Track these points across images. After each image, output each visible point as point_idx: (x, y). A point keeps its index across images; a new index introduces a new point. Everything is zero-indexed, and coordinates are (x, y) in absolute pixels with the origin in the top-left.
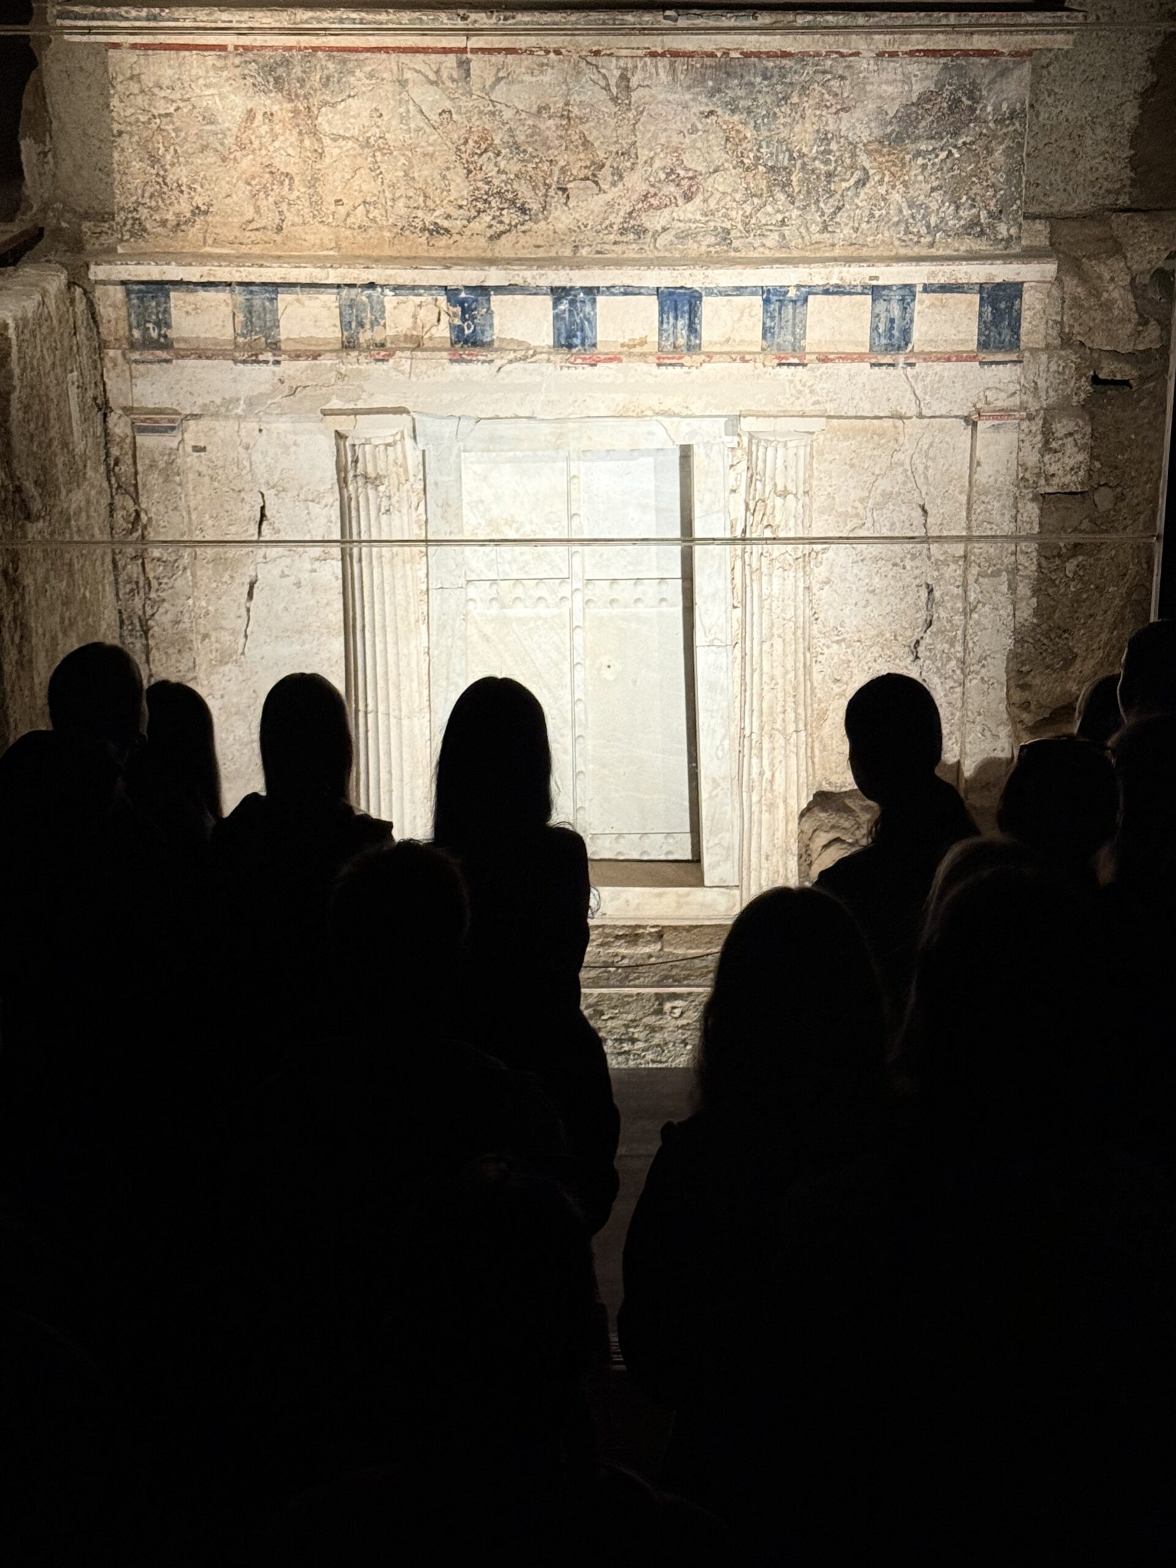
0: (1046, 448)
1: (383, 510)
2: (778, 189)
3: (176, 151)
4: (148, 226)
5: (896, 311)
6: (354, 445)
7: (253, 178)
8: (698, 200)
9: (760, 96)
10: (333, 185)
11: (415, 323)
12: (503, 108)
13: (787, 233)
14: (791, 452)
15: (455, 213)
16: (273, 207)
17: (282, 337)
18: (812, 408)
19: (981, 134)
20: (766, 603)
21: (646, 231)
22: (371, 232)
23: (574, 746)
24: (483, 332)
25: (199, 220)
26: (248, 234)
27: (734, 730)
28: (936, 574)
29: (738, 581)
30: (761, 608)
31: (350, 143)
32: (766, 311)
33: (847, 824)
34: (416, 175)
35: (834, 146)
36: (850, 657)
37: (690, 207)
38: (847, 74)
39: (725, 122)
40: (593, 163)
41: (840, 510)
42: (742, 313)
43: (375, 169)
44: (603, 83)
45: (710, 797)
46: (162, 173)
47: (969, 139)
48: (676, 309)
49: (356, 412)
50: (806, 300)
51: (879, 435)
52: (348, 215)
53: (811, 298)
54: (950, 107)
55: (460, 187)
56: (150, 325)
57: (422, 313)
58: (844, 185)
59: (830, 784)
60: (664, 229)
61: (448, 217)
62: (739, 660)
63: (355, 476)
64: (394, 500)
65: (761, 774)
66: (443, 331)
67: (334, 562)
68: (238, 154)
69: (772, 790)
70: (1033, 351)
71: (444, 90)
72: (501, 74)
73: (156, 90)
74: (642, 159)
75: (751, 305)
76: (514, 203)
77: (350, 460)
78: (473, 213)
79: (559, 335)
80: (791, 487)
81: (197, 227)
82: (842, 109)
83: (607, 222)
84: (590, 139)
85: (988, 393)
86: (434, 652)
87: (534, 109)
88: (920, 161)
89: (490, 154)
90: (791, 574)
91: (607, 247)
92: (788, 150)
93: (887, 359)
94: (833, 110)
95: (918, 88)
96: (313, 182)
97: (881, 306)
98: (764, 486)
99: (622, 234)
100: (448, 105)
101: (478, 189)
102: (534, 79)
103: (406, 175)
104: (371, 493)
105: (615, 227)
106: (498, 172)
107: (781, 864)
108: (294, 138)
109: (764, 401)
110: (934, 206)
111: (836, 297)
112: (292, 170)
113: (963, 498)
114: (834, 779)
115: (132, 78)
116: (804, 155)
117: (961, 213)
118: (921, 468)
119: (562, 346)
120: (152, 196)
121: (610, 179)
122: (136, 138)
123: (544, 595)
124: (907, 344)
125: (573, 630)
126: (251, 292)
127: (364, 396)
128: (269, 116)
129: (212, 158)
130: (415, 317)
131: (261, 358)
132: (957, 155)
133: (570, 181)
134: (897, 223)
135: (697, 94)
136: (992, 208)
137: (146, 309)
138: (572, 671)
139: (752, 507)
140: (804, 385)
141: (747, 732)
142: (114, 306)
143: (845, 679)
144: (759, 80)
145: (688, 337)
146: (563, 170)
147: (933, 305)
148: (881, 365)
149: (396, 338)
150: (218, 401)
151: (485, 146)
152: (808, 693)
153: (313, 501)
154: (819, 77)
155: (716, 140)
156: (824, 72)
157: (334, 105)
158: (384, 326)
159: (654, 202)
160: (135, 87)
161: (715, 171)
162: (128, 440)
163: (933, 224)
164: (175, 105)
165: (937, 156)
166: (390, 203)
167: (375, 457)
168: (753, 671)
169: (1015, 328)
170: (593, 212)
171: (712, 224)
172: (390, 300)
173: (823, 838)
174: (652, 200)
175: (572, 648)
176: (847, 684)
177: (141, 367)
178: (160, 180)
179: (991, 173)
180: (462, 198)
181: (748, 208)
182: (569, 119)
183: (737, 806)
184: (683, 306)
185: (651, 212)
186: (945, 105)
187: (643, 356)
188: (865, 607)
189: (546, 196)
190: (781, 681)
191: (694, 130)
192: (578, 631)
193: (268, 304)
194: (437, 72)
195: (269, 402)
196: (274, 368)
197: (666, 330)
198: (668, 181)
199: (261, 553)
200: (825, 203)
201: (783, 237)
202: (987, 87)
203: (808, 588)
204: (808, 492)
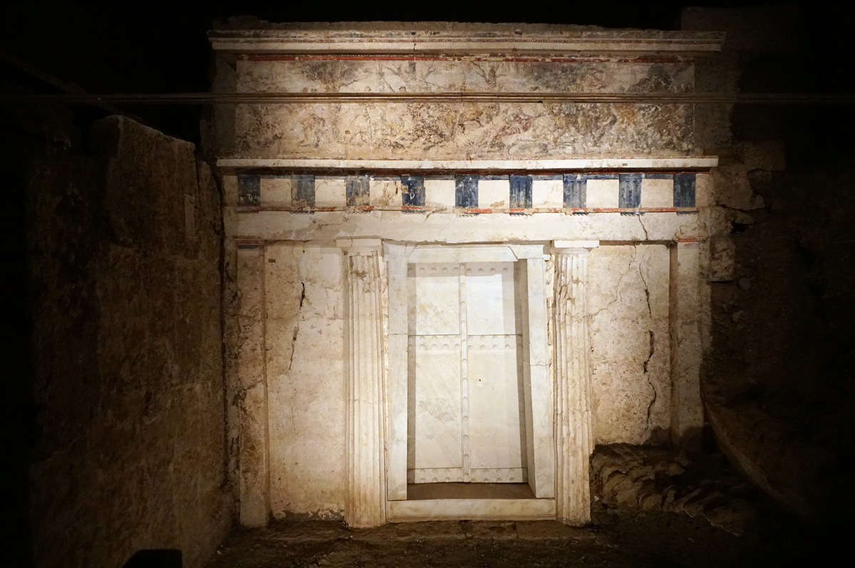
0: (713, 258)
1: (366, 290)
2: (571, 125)
3: (267, 108)
4: (251, 145)
5: (632, 187)
6: (351, 257)
7: (305, 121)
8: (530, 130)
9: (561, 80)
10: (345, 124)
11: (385, 193)
12: (432, 86)
13: (576, 147)
14: (580, 259)
15: (407, 137)
16: (314, 135)
17: (316, 201)
18: (592, 236)
20: (569, 341)
21: (504, 145)
22: (364, 147)
23: (462, 422)
24: (420, 198)
25: (277, 142)
26: (300, 148)
27: (551, 411)
28: (655, 326)
29: (551, 330)
30: (566, 343)
32: (565, 187)
33: (619, 463)
34: (387, 119)
36: (611, 372)
37: (526, 133)
38: (604, 70)
40: (477, 112)
41: (603, 293)
42: (552, 189)
43: (366, 116)
44: (482, 74)
45: (539, 448)
46: (259, 119)
48: (519, 187)
49: (352, 238)
50: (586, 182)
51: (622, 254)
52: (352, 138)
53: (588, 181)
54: (656, 87)
55: (409, 124)
56: (249, 195)
57: (388, 189)
58: (605, 123)
59: (602, 440)
60: (514, 145)
61: (403, 139)
62: (553, 372)
63: (351, 273)
64: (372, 285)
65: (568, 434)
66: (399, 199)
67: (340, 320)
68: (298, 109)
69: (575, 444)
70: (703, 208)
71: (402, 78)
72: (431, 70)
73: (259, 79)
74: (502, 110)
75: (557, 185)
76: (437, 132)
77: (349, 264)
78: (416, 137)
79: (459, 200)
80: (580, 279)
81: (275, 145)
82: (602, 87)
83: (484, 141)
85: (682, 228)
87: (448, 85)
88: (642, 112)
89: (425, 107)
90: (582, 325)
91: (484, 154)
92: (575, 106)
93: (630, 210)
94: (597, 87)
95: (640, 77)
96: (335, 123)
97: (624, 185)
98: (566, 278)
99: (491, 147)
100: (404, 84)
101: (418, 125)
102: (447, 72)
103: (382, 118)
104: (360, 281)
105: (488, 144)
106: (429, 116)
107: (580, 486)
109: (566, 232)
110: (650, 134)
111: (601, 181)
112: (324, 117)
113: (667, 286)
114: (604, 438)
115: (247, 74)
116: (584, 109)
117: (663, 138)
118: (645, 270)
119: (460, 205)
120: (253, 131)
121: (486, 120)
123: (447, 343)
124: (638, 204)
125: (461, 361)
126: (301, 178)
127: (357, 230)
129: (284, 111)
130: (385, 191)
131: (304, 209)
132: (660, 110)
133: (465, 121)
134: (632, 142)
135: (530, 79)
136: (679, 135)
137: (247, 186)
138: (461, 381)
139: (558, 290)
140: (587, 224)
141: (559, 412)
142: (233, 186)
143: (608, 383)
144: (560, 72)
145: (526, 201)
146: (462, 115)
147: (650, 184)
148: (626, 214)
149: (375, 202)
150: (281, 232)
151: (422, 104)
153: (330, 288)
154: (590, 71)
156: (592, 69)
157: (347, 85)
158: (369, 195)
159: (508, 131)
160: (248, 78)
161: (539, 116)
162: (234, 253)
163: (650, 143)
164: (268, 87)
165: (650, 110)
166: (373, 133)
167: (363, 263)
168: (562, 378)
169: (692, 196)
170: (477, 136)
171: (538, 142)
172: (372, 181)
173: (608, 471)
174: (507, 130)
175: (462, 370)
176: (610, 386)
177: (242, 215)
178: (258, 123)
179: (677, 118)
180: (410, 129)
182: (465, 91)
183: (554, 453)
184: (522, 184)
185: (507, 136)
186: (653, 85)
187: (503, 211)
188: (618, 343)
189: (453, 128)
192: (464, 362)
193: (309, 183)
194: (399, 69)
195: (308, 233)
196: (310, 215)
197: (514, 197)
198: (515, 120)
199: (301, 315)
200: (595, 132)
201: (574, 148)
202: (673, 77)
203: (589, 333)
204: (588, 282)
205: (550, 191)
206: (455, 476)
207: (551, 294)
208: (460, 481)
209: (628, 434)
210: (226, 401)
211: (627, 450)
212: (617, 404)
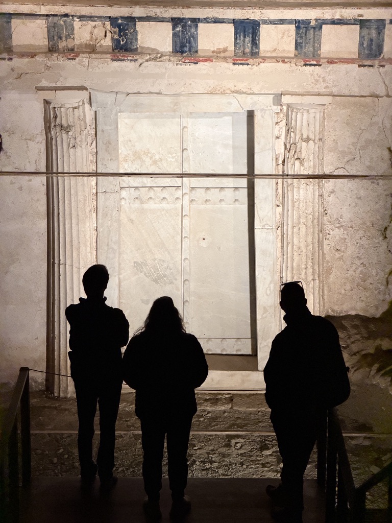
1: (71, 146)
5: (374, 33)
6: (55, 108)
11: (92, 37)
14: (312, 116)
17: (14, 44)
18: (324, 90)
20: (296, 204)
23: (183, 286)
24: (131, 43)
29: (280, 191)
30: (293, 206)
32: (297, 33)
36: (346, 237)
41: (341, 150)
42: (283, 34)
45: (262, 318)
48: (245, 32)
49: (56, 89)
50: (321, 28)
51: (363, 106)
53: (324, 26)
59: (333, 311)
62: (280, 237)
63: (55, 126)
64: (78, 140)
66: (108, 42)
75: (289, 30)
77: (52, 116)
79: (176, 46)
80: (311, 136)
86: (100, 229)
93: (369, 63)
97: (365, 31)
98: (296, 135)
104: (64, 136)
109: (296, 86)
111: (339, 26)
114: (336, 308)
118: (388, 126)
119: (177, 52)
123: (166, 196)
124: (380, 54)
125: (183, 217)
127: (61, 79)
130: (91, 33)
131: (1, 56)
138: (182, 240)
139: (288, 147)
140: (320, 77)
143: (343, 249)
145: (252, 48)
148: (364, 66)
149: (80, 45)
152: (321, 258)
153: (30, 140)
158: (74, 39)
167: (67, 115)
168: (288, 244)
172: (77, 24)
175: (182, 228)
176: (344, 252)
184: (249, 30)
187: (225, 59)
188: (355, 207)
190: (304, 250)
192: (186, 218)
193: (5, 25)
195: (5, 82)
196: (9, 62)
197: (238, 44)
203: (321, 196)
204: (321, 139)
205: (280, 37)
207: (281, 150)
209: (363, 304)
211: (357, 322)
212: (350, 272)
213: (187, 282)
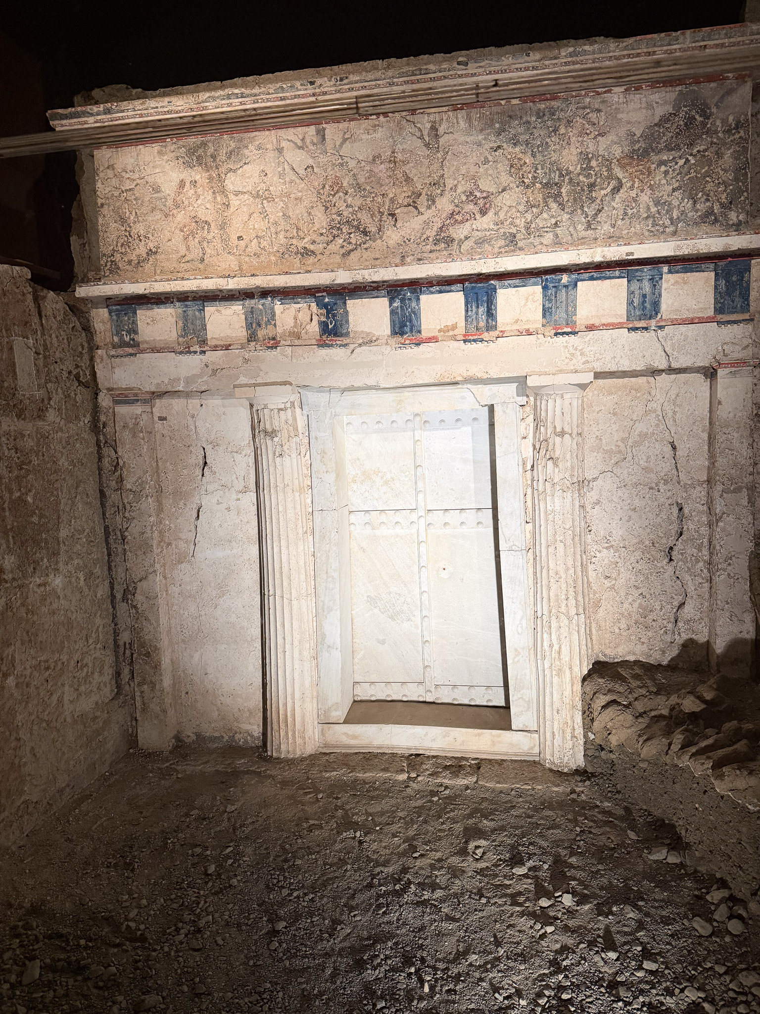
1: (277, 454)
2: (551, 200)
3: (136, 213)
4: (120, 265)
5: (647, 287)
6: (258, 411)
7: (185, 226)
8: (491, 214)
9: (535, 131)
10: (236, 227)
11: (296, 322)
12: (348, 160)
13: (559, 233)
14: (567, 402)
15: (319, 239)
16: (197, 246)
17: (209, 337)
18: (583, 366)
19: (712, 143)
20: (550, 517)
21: (453, 240)
22: (262, 258)
23: (422, 623)
24: (341, 326)
25: (152, 258)
26: (182, 265)
27: (530, 612)
28: (684, 495)
29: (529, 504)
30: (547, 520)
31: (246, 196)
32: (545, 296)
33: (621, 689)
34: (291, 214)
35: (594, 163)
36: (618, 560)
37: (485, 219)
38: (602, 107)
39: (509, 153)
40: (413, 193)
41: (605, 449)
42: (527, 299)
43: (264, 214)
44: (418, 134)
45: (514, 663)
46: (128, 229)
47: (702, 148)
48: (477, 301)
49: (255, 385)
50: (576, 285)
51: (636, 390)
52: (247, 247)
53: (579, 284)
54: (686, 124)
55: (321, 220)
56: (124, 333)
57: (300, 316)
58: (603, 192)
59: (605, 655)
60: (467, 238)
61: (314, 242)
62: (532, 561)
63: (259, 432)
64: (285, 448)
65: (551, 646)
66: (314, 327)
67: (252, 494)
68: (175, 212)
69: (560, 659)
71: (307, 152)
72: (346, 136)
73: (124, 174)
74: (448, 186)
75: (534, 294)
76: (358, 228)
77: (256, 421)
78: (331, 238)
79: (394, 325)
80: (567, 429)
81: (150, 263)
82: (599, 135)
83: (425, 236)
84: (411, 176)
85: (725, 347)
86: (318, 555)
87: (371, 158)
88: (663, 168)
89: (341, 194)
90: (570, 495)
91: (425, 255)
92: (558, 169)
93: (642, 324)
94: (592, 136)
95: (660, 112)
96: (223, 227)
97: (635, 285)
98: (547, 429)
99: (435, 244)
100: (311, 162)
101: (333, 220)
102: (370, 137)
103: (284, 215)
104: (269, 442)
105: (431, 239)
106: (347, 206)
107: (569, 718)
108: (210, 196)
109: (545, 364)
110: (675, 203)
111: (599, 282)
112: (209, 219)
113: (705, 436)
114: (608, 652)
115: (108, 168)
116: (571, 172)
117: (698, 206)
118: (670, 414)
119: (396, 333)
120: (122, 245)
121: (426, 203)
122: (112, 207)
123: (400, 521)
124: (657, 313)
125: (419, 543)
126: (186, 306)
127: (261, 374)
128: (194, 183)
129: (158, 215)
130: (295, 318)
131: (192, 349)
132: (693, 162)
133: (397, 208)
134: (647, 218)
135: (488, 135)
136: (724, 200)
137: (121, 322)
138: (419, 572)
139: (537, 447)
140: (576, 349)
141: (539, 614)
142: (103, 322)
143: (614, 576)
144: (534, 119)
145: (487, 322)
146: (392, 200)
147: (676, 282)
148: (637, 329)
149: (283, 334)
150: (166, 381)
151: (337, 187)
152: (585, 586)
153: (237, 452)
154: (581, 111)
155: (503, 167)
156: (584, 108)
157: (235, 171)
158: (275, 325)
159: (459, 218)
160: (110, 173)
161: (503, 190)
162: (111, 411)
163: (675, 217)
164: (135, 183)
165: (677, 163)
166: (274, 236)
167: (271, 417)
168: (542, 568)
169: (745, 295)
170: (414, 229)
171: (502, 231)
172: (278, 307)
173: (602, 700)
174: (457, 217)
175: (419, 556)
176: (616, 580)
177: (118, 360)
178: (127, 234)
179: (721, 173)
180: (322, 227)
181: (529, 216)
182: (395, 162)
183: (534, 670)
184: (482, 296)
185: (456, 226)
186: (682, 123)
187: (454, 338)
188: (628, 521)
189: (381, 221)
190: (563, 576)
191: (486, 161)
192: (423, 544)
193: (197, 313)
194: (303, 140)
195: (200, 380)
196: (201, 357)
197: (470, 317)
198: (468, 201)
199: (204, 488)
200: (588, 208)
201: (557, 236)
202: (716, 105)
203: (582, 507)
204: (580, 434)
205: (523, 303)
206: (414, 693)
207: (529, 452)
208: (421, 699)
209: (645, 648)
210: (113, 597)
211: (638, 671)
212: (626, 605)
213: (426, 619)
